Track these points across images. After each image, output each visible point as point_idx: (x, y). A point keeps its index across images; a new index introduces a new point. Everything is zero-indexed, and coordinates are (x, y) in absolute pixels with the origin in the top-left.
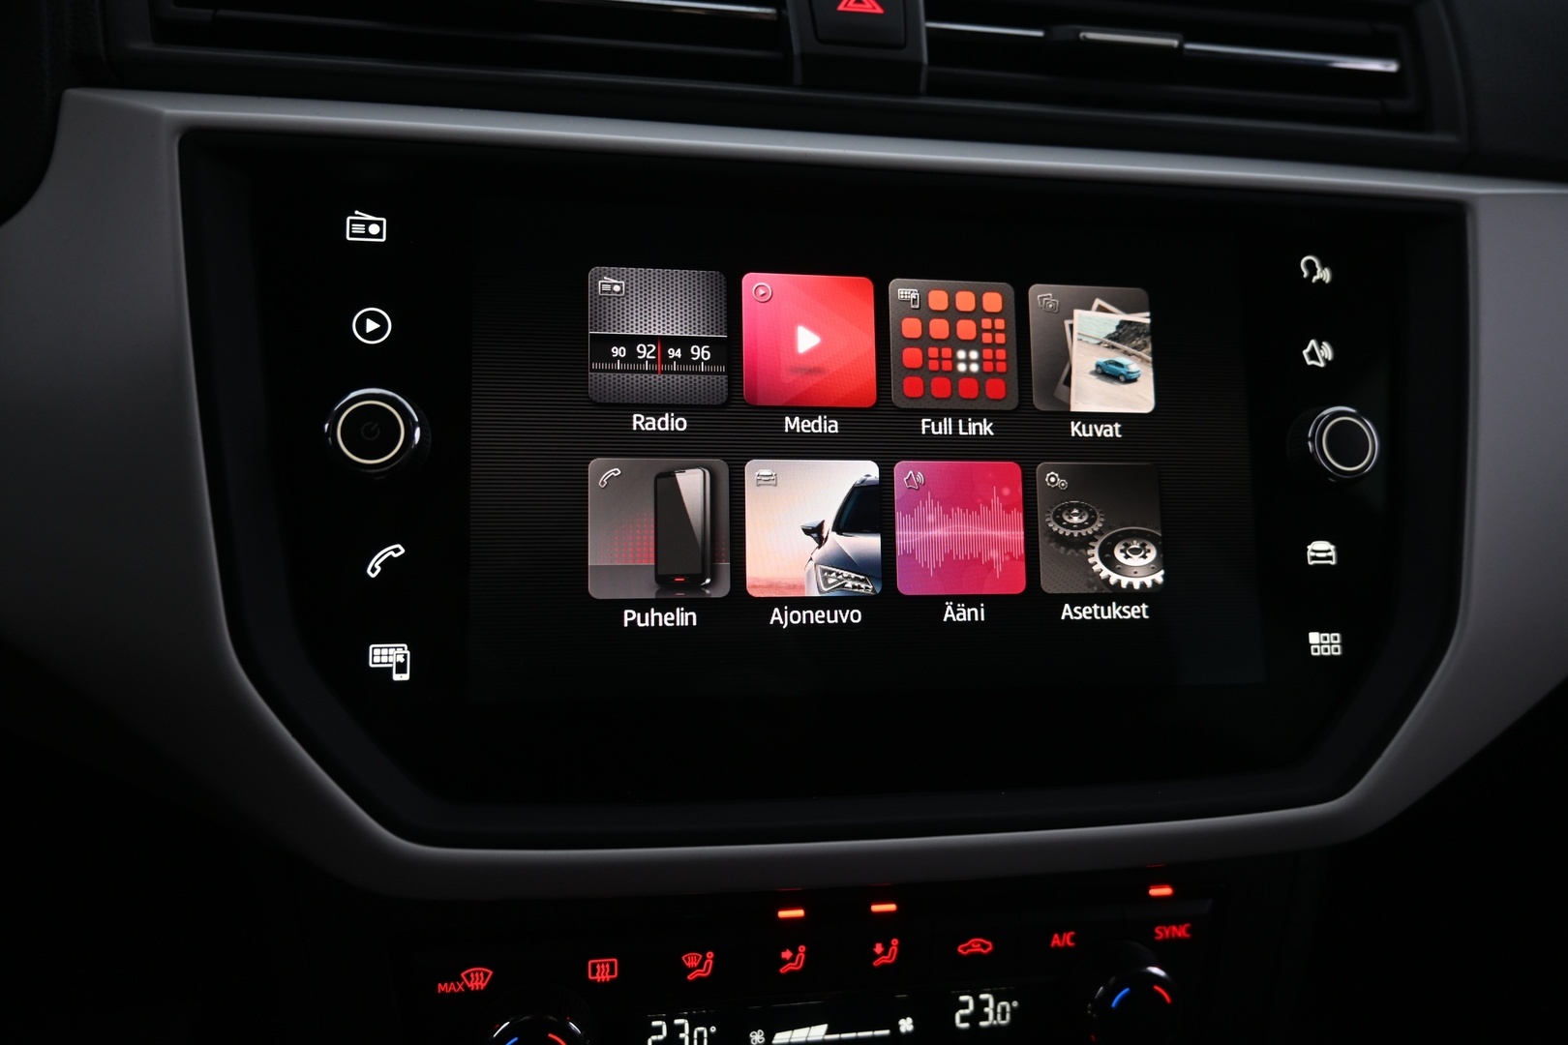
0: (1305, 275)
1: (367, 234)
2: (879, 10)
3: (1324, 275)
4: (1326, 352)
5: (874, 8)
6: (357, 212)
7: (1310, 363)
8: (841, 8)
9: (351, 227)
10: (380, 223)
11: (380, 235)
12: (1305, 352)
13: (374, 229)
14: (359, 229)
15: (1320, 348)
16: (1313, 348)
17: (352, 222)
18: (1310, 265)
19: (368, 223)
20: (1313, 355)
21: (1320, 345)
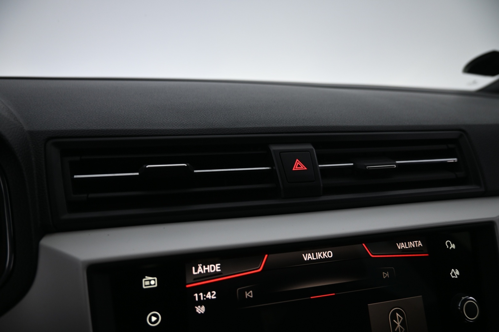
0: (448, 247)
1: (150, 285)
2: (306, 169)
3: (453, 246)
4: (457, 272)
5: (304, 168)
6: (146, 277)
7: (453, 277)
8: (294, 169)
9: (145, 282)
10: (154, 280)
11: (155, 284)
12: (451, 274)
13: (153, 282)
14: (147, 283)
15: (455, 272)
16: (453, 272)
17: (145, 281)
18: (449, 244)
19: (150, 281)
20: (453, 274)
21: (455, 270)
